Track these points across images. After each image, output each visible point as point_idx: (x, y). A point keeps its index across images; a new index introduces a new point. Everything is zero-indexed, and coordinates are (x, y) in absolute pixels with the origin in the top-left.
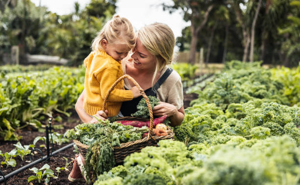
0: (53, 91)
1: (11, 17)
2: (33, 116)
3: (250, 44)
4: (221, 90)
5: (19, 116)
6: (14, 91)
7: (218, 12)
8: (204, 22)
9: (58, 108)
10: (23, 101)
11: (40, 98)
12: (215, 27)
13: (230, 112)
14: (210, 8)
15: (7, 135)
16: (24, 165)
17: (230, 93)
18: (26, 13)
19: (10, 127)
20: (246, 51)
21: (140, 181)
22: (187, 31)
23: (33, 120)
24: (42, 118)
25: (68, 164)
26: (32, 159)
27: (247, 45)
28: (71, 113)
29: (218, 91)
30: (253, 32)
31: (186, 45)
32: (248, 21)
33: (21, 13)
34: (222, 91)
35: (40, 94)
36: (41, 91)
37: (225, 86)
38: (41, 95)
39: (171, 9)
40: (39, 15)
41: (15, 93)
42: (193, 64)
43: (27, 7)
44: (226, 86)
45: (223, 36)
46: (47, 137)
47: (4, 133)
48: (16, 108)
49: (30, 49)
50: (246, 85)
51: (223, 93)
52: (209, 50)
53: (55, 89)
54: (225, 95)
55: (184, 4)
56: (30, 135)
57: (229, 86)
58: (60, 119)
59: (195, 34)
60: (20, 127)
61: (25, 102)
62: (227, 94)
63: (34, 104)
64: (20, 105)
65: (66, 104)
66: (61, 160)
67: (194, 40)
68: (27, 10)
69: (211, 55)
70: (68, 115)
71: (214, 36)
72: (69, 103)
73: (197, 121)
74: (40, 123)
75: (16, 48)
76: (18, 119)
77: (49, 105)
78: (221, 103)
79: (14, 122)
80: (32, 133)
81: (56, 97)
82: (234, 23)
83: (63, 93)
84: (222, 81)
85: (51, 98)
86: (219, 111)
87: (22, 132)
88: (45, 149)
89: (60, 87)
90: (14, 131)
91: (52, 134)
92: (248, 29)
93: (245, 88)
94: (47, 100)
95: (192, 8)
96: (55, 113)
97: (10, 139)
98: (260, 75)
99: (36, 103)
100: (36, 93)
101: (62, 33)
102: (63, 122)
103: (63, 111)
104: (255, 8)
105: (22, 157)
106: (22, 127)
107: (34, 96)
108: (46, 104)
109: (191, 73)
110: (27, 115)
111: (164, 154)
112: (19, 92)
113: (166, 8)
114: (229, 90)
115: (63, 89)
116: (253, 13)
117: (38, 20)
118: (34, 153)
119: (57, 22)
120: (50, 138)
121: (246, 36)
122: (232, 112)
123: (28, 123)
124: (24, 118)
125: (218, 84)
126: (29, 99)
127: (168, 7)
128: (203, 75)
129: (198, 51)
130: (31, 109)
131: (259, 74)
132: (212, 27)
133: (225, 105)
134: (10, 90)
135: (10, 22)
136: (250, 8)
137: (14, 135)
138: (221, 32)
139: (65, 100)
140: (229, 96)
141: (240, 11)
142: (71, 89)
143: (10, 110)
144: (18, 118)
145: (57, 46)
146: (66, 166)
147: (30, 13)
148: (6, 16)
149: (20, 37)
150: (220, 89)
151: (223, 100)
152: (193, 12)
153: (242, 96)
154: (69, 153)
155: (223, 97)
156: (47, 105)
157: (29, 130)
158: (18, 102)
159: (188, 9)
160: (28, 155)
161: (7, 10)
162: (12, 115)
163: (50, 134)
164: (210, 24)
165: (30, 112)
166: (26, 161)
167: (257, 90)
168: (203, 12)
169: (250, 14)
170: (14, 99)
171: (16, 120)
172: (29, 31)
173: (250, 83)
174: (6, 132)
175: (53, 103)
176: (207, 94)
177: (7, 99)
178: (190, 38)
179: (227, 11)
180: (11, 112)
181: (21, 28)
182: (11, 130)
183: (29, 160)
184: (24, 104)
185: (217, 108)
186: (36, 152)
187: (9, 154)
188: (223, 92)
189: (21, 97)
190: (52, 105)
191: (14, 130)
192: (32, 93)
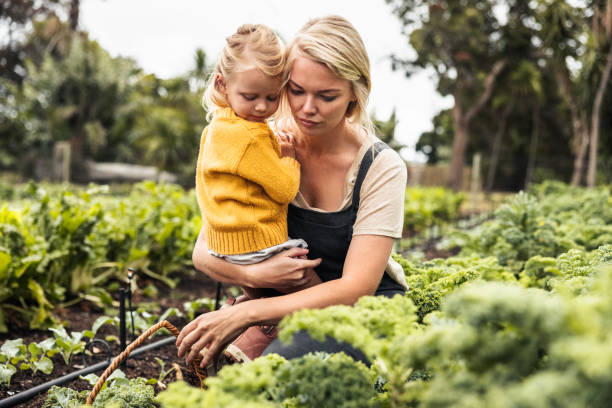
0: (141, 230)
1: (57, 79)
2: (95, 281)
3: (588, 148)
4: (510, 230)
5: (64, 278)
6: (56, 222)
7: (516, 76)
8: (484, 97)
9: (150, 268)
10: (74, 245)
11: (111, 241)
12: (508, 109)
13: (530, 276)
14: (498, 67)
15: (35, 317)
16: (68, 372)
17: (533, 237)
18: (88, 70)
19: (43, 300)
20: (579, 164)
21: (310, 368)
22: (445, 119)
23: (93, 290)
24: (115, 286)
25: (165, 374)
26: (88, 362)
27: (580, 151)
28: (177, 280)
29: (504, 232)
30: (596, 121)
31: (443, 151)
32: (585, 95)
33: (78, 70)
34: (513, 231)
35: (111, 232)
36: (114, 227)
37: (520, 220)
38: (113, 236)
39: (409, 68)
40: (119, 75)
41: (58, 227)
42: (456, 191)
43: (90, 57)
44: (524, 222)
45: (527, 130)
46: (123, 317)
47: (29, 314)
48: (58, 259)
49: (95, 150)
50: (571, 226)
51: (517, 236)
52: (493, 161)
53: (144, 224)
54: (521, 241)
55: (438, 57)
56: (86, 320)
57: (529, 220)
58: (152, 290)
59: (462, 124)
60: (65, 301)
61: (78, 249)
62: (526, 238)
63: (98, 254)
64: (66, 252)
65: (169, 260)
66: (151, 367)
67: (461, 139)
68: (92, 63)
69: (499, 173)
70: (172, 284)
71: (507, 129)
72: (175, 258)
73: (452, 281)
74: (108, 296)
75: (64, 148)
76: (63, 285)
77: (130, 259)
78: (511, 258)
79: (52, 289)
80: (91, 316)
81: (146, 243)
82: (552, 100)
83: (161, 234)
84: (513, 211)
85: (135, 243)
86: (505, 274)
87: (69, 313)
88: (117, 345)
89: (156, 221)
90: (51, 310)
91: (134, 313)
92: (584, 115)
93: (569, 230)
94: (125, 247)
95: (457, 64)
96: (143, 279)
97: (42, 325)
98: (605, 207)
99: (103, 251)
100: (102, 231)
101: (166, 115)
102: (160, 297)
103: (161, 273)
104: (601, 68)
105: (67, 356)
106: (70, 303)
107: (97, 237)
108: (124, 255)
109: (451, 209)
110: (81, 279)
111: (368, 320)
112: (64, 225)
113: (399, 65)
114: (529, 228)
115: (164, 225)
116: (595, 79)
117: (114, 87)
118: (92, 352)
119: (155, 93)
120: (129, 321)
121: (581, 130)
122: (535, 277)
123: (81, 296)
124: (76, 285)
125: (505, 216)
126: (87, 241)
127: (404, 63)
128: (477, 213)
129: (470, 162)
130: (91, 265)
131: (601, 204)
132: (501, 108)
133: (521, 263)
134: (47, 222)
135: (54, 90)
136: (590, 67)
137: (53, 318)
138: (521, 121)
139: (166, 250)
140: (528, 244)
141: (567, 72)
142: (180, 228)
143: (45, 263)
144: (61, 282)
145: (154, 144)
146: (161, 379)
147: (97, 71)
148: (44, 76)
149: (74, 123)
150: (510, 226)
151: (515, 253)
152: (460, 76)
153: (560, 244)
154: (170, 354)
155: (516, 244)
156: (125, 260)
157: (84, 311)
158: (64, 247)
159: (448, 68)
160: (79, 354)
161: (48, 64)
162: (49, 276)
163: (128, 314)
164: (497, 102)
165: (88, 271)
166: (76, 366)
167: (596, 236)
168: (481, 76)
169: (590, 80)
170: (55, 240)
171: (56, 285)
172: (94, 111)
173: (579, 222)
174: (34, 312)
175: (139, 256)
176: (480, 241)
177: (41, 239)
178: (450, 133)
179: (537, 74)
180: (48, 268)
181: (76, 102)
182: (46, 307)
183: (80, 364)
184: (75, 253)
185: (501, 268)
186: (96, 350)
187: (39, 346)
188: (517, 234)
189: (69, 237)
190: (138, 258)
191: (52, 307)
192: (95, 229)
